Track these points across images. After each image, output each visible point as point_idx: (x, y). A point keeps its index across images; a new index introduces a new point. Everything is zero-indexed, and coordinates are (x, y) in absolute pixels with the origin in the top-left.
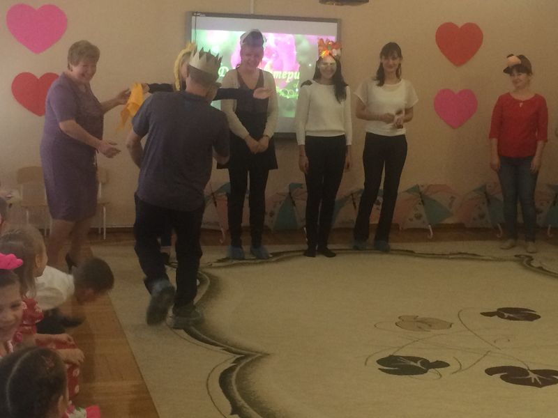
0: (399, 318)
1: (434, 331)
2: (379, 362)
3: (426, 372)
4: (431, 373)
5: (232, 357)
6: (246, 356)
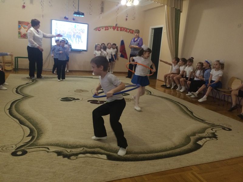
0: (77, 90)
1: (83, 93)
2: (62, 99)
3: (72, 101)
4: (73, 101)
5: (23, 97)
6: (27, 97)
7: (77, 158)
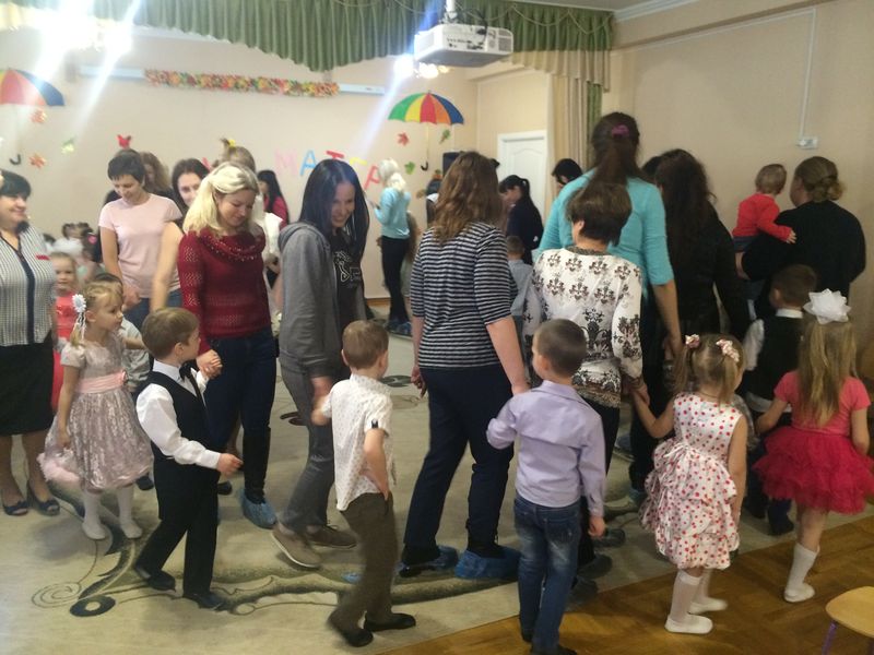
7: (255, 609)
